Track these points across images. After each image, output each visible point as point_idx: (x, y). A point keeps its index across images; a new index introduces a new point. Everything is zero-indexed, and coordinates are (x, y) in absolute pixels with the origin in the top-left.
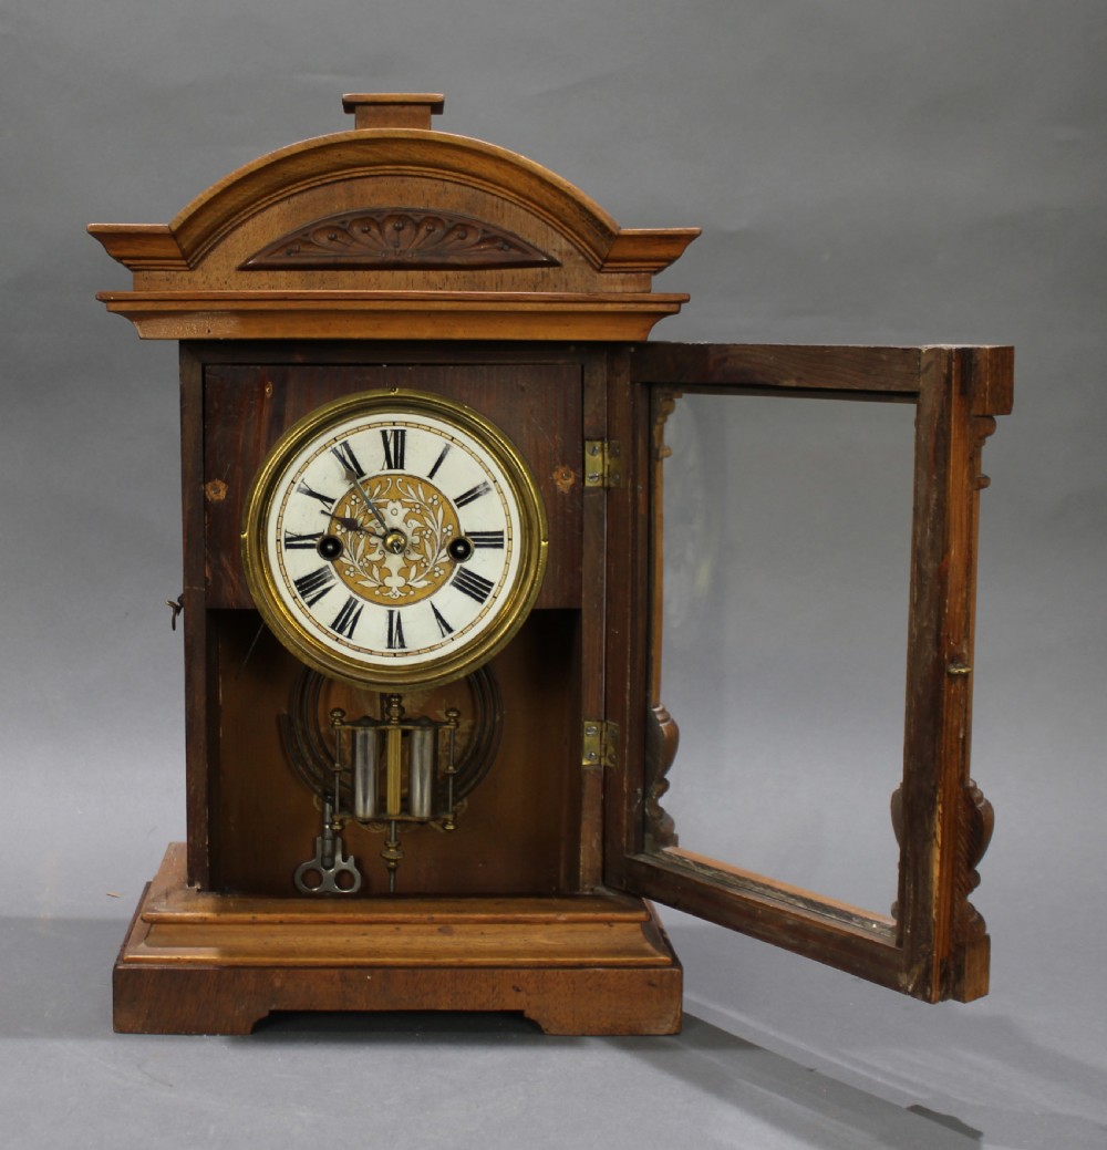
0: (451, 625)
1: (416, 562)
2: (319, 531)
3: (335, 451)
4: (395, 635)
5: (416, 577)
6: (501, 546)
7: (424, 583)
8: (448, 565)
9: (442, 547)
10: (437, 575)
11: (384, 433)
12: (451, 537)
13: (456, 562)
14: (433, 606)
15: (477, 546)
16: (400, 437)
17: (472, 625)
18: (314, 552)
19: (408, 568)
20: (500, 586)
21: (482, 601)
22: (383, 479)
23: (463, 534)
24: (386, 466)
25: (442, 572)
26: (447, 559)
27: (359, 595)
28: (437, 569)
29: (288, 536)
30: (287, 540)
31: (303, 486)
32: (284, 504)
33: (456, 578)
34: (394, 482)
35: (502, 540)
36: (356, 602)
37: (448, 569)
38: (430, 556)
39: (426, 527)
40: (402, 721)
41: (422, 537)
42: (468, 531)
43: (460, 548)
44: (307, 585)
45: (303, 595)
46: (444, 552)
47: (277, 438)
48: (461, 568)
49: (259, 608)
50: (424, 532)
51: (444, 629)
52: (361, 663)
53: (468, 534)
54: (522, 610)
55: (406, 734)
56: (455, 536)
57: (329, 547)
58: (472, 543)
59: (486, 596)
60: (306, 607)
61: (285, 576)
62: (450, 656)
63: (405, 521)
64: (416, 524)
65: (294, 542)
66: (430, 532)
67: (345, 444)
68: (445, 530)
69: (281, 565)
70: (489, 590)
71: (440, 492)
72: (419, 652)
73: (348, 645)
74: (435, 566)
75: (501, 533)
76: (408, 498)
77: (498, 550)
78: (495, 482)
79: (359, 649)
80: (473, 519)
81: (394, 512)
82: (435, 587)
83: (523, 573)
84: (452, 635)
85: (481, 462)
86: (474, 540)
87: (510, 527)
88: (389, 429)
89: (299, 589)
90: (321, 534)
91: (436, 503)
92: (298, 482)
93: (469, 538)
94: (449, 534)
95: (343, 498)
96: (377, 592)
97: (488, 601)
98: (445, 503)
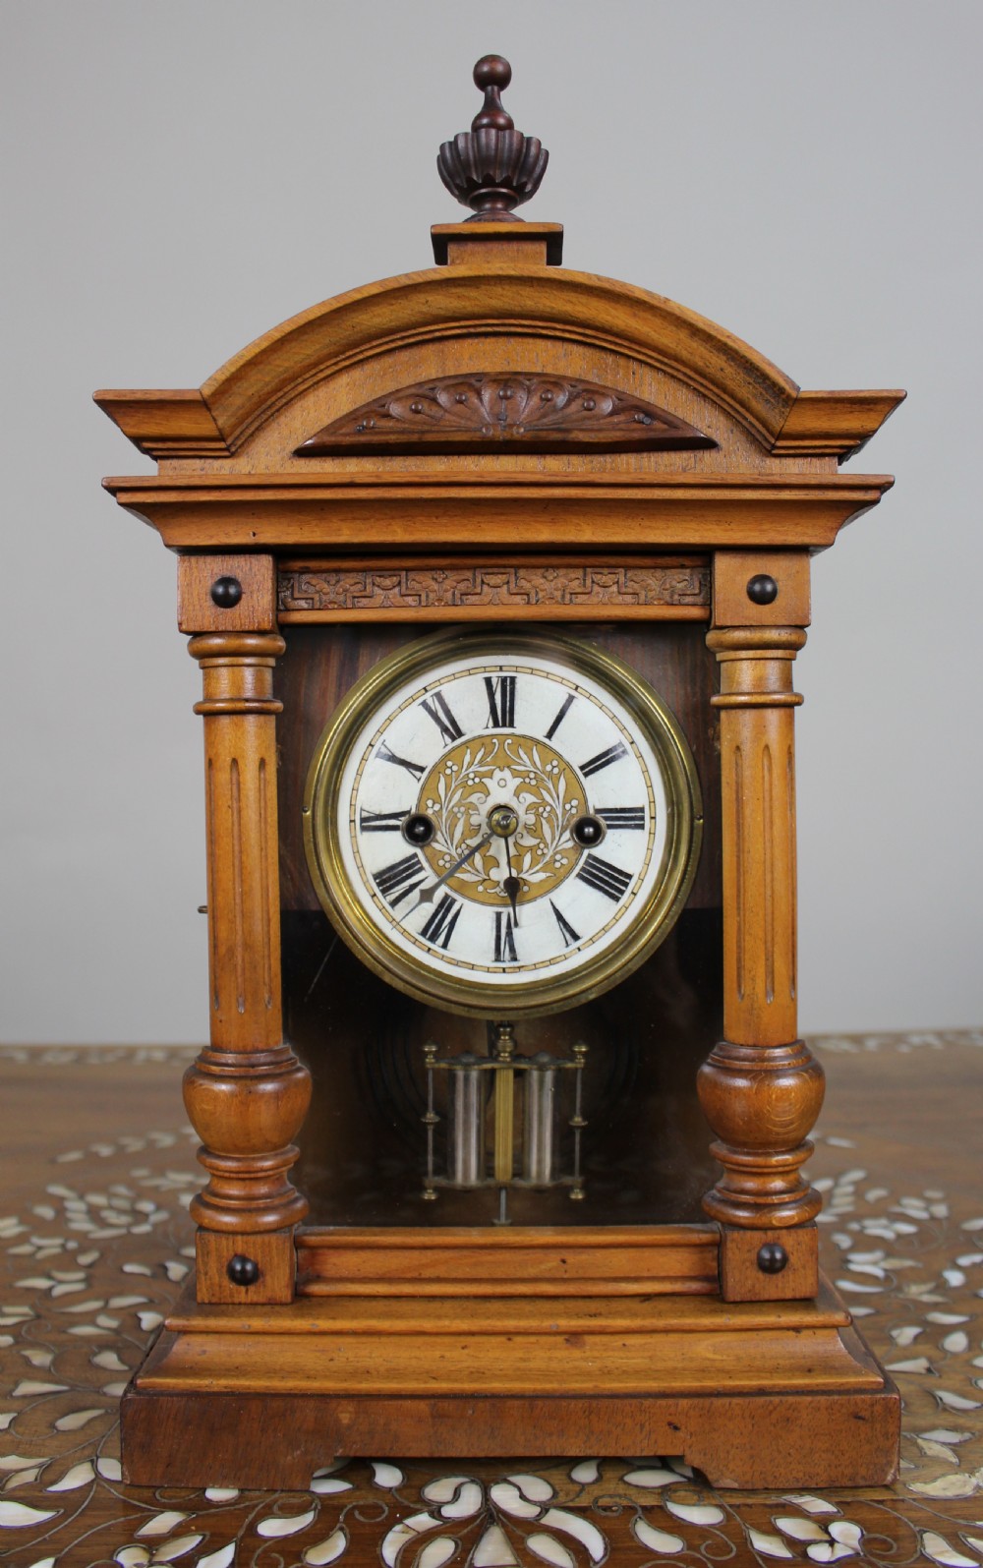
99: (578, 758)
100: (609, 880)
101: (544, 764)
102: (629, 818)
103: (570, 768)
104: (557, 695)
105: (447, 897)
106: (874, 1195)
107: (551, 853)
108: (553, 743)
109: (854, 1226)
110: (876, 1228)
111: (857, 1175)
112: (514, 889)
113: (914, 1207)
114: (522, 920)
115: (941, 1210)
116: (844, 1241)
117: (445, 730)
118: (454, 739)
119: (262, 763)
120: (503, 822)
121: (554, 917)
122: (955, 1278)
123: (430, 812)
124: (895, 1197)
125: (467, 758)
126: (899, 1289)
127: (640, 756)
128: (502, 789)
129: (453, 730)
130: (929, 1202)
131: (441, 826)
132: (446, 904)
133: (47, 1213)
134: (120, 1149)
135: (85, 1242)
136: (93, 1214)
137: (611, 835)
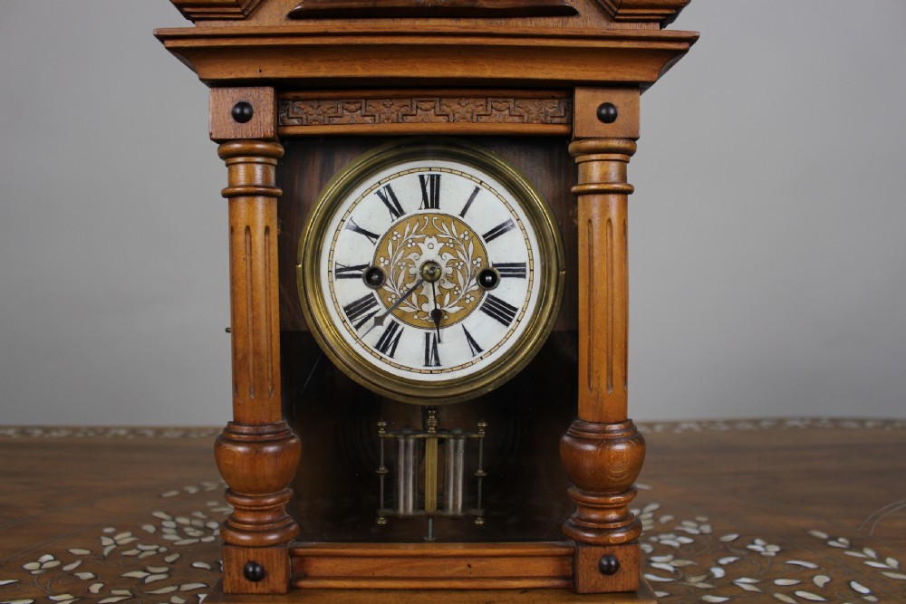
0: (481, 346)
1: (450, 290)
2: (366, 263)
3: (379, 193)
4: (432, 354)
5: (449, 303)
6: (524, 276)
7: (457, 309)
8: (478, 293)
9: (472, 278)
10: (468, 301)
11: (422, 177)
12: (480, 267)
13: (485, 290)
14: (465, 330)
15: (503, 276)
16: (436, 181)
17: (499, 345)
18: (360, 281)
19: (442, 296)
20: (524, 312)
21: (507, 325)
22: (421, 218)
23: (491, 266)
24: (423, 206)
25: (472, 299)
26: (476, 287)
27: (399, 319)
28: (468, 296)
29: (338, 267)
30: (337, 271)
31: (351, 224)
32: (335, 240)
33: (484, 304)
34: (431, 220)
35: (525, 271)
36: (398, 325)
37: (478, 296)
38: (462, 285)
39: (458, 260)
40: (439, 430)
41: (455, 268)
42: (495, 262)
43: (488, 278)
44: (355, 310)
45: (351, 319)
46: (474, 281)
47: (327, 180)
48: (489, 295)
49: (311, 330)
50: (457, 264)
51: (474, 350)
52: (402, 379)
53: (494, 265)
54: (542, 332)
55: (442, 442)
56: (483, 268)
57: (373, 276)
58: (498, 273)
59: (511, 320)
60: (354, 330)
61: (335, 302)
62: (479, 373)
63: (440, 254)
64: (449, 257)
65: (343, 273)
66: (461, 263)
67: (388, 187)
68: (475, 262)
69: (332, 292)
70: (513, 315)
71: (469, 228)
72: (452, 369)
73: (390, 363)
74: (466, 294)
75: (524, 265)
76: (442, 234)
77: (521, 280)
78: (518, 220)
79: (400, 367)
80: (499, 252)
81: (430, 246)
82: (466, 312)
83: (542, 300)
84: (481, 354)
85: (505, 203)
86: (500, 270)
87: (532, 260)
88: (426, 174)
89: (347, 314)
90: (367, 266)
91: (467, 238)
92: (347, 220)
93: (495, 269)
94: (479, 265)
95: (387, 233)
96: (416, 317)
97: (512, 324)
98: (475, 238)
99: (481, 230)
100: (502, 312)
101: (459, 233)
102: (515, 270)
103: (477, 236)
104: (468, 187)
105: (393, 322)
106: (665, 519)
107: (463, 294)
108: (465, 220)
109: (654, 539)
110: (667, 540)
111: (654, 507)
112: (438, 318)
113: (690, 527)
114: (444, 338)
115: (706, 529)
116: (648, 548)
117: (392, 210)
118: (398, 216)
119: (267, 230)
120: (431, 273)
121: (465, 337)
122: (718, 573)
123: (382, 265)
124: (678, 521)
125: (407, 229)
126: (683, 579)
127: (523, 229)
128: (430, 250)
129: (397, 210)
130: (699, 524)
131: (390, 275)
132: (393, 327)
133: (150, 528)
134: (202, 489)
135: (172, 548)
136: (180, 530)
137: (504, 282)
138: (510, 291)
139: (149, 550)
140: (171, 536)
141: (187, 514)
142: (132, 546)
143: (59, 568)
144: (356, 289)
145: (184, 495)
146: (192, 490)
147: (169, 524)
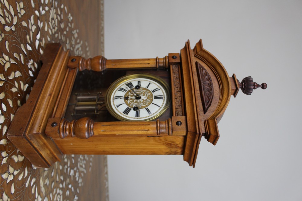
0: (118, 107)
2: (141, 86)
4: (118, 97)
5: (130, 101)
6: (136, 116)
7: (129, 103)
11: (162, 95)
15: (136, 112)
18: (137, 85)
19: (132, 100)
20: (127, 116)
25: (131, 106)
26: (134, 106)
32: (147, 81)
33: (129, 108)
34: (151, 97)
35: (137, 116)
38: (135, 104)
39: (141, 103)
41: (139, 102)
42: (140, 110)
43: (136, 109)
45: (128, 83)
46: (135, 106)
52: (112, 93)
53: (139, 110)
57: (138, 87)
61: (133, 81)
62: (112, 107)
64: (142, 101)
65: (139, 82)
69: (135, 81)
70: (126, 114)
71: (149, 105)
72: (113, 101)
73: (117, 90)
75: (139, 116)
77: (135, 116)
79: (115, 92)
80: (143, 111)
82: (127, 104)
85: (156, 112)
86: (138, 111)
87: (140, 118)
88: (163, 97)
92: (151, 83)
94: (139, 107)
95: (148, 90)
96: (127, 95)
97: (124, 114)
99: (149, 107)
100: (127, 111)
101: (148, 103)
102: (138, 115)
103: (147, 106)
104: (160, 105)
105: (126, 91)
106: (82, 174)
107: (132, 104)
108: (151, 104)
109: (77, 171)
110: (77, 174)
111: (85, 172)
112: (126, 98)
113: (80, 181)
114: (121, 100)
115: (80, 185)
116: (75, 169)
117: (154, 90)
118: (152, 91)
119: (149, 64)
120: (138, 97)
121: (121, 104)
122: (70, 186)
123: (140, 89)
124: (82, 178)
125: (149, 93)
126: (68, 177)
127: (149, 116)
128: (143, 98)
129: (153, 91)
130: (81, 183)
131: (138, 90)
132: (125, 90)
133: (78, 41)
134: (88, 52)
135: (74, 48)
136: (78, 49)
137: (135, 112)
138: (132, 113)
139: (73, 43)
140: (77, 47)
141: (82, 50)
142: (74, 38)
143: (69, 22)
144: (135, 84)
145: (86, 47)
146: (88, 49)
147: (79, 46)
